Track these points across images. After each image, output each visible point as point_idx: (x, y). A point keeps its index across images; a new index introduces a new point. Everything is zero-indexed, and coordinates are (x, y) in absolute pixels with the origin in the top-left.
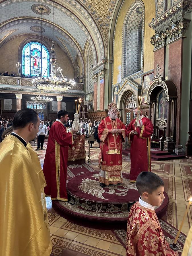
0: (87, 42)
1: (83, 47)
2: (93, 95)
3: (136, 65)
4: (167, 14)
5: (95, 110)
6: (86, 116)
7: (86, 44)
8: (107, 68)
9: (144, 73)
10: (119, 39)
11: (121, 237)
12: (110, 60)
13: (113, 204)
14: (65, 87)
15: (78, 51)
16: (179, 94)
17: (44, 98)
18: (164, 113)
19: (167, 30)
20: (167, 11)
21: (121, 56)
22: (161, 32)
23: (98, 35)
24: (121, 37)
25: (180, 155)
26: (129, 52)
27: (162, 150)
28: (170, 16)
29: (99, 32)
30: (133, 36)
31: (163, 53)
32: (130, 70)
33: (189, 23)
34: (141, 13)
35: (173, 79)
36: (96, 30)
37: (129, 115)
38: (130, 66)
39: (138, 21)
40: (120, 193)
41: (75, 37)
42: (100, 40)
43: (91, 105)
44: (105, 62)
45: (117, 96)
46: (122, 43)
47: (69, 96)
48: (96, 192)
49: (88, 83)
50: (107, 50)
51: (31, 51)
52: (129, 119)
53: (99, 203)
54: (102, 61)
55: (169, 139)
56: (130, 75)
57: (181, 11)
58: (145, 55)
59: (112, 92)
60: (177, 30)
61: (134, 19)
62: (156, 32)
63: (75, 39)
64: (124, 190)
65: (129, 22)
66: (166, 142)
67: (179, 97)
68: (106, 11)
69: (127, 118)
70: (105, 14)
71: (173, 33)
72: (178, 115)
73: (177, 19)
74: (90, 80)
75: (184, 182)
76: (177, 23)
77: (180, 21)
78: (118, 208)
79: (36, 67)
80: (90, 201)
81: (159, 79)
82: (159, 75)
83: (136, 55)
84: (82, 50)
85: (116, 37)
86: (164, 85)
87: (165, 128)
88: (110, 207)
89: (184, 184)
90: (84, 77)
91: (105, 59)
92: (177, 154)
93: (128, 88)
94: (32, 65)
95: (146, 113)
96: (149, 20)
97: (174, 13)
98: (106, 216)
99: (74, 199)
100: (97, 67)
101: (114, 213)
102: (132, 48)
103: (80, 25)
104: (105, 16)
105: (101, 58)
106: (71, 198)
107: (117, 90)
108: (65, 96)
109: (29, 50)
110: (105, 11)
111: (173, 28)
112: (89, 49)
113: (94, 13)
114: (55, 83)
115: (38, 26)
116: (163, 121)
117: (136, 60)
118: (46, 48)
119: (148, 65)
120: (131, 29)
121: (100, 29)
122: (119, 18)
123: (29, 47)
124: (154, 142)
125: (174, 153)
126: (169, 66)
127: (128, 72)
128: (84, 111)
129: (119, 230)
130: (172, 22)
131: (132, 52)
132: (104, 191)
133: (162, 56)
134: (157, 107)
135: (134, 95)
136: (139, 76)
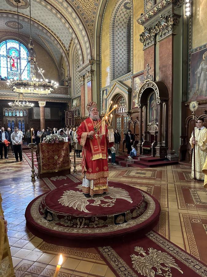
0: (72, 40)
1: (67, 46)
2: (80, 100)
3: (125, 65)
4: (157, 9)
5: (83, 116)
6: (73, 123)
7: (70, 43)
8: (94, 69)
10: (107, 37)
11: (105, 255)
12: (97, 61)
13: (97, 218)
14: (47, 90)
15: (61, 51)
16: (170, 96)
17: (24, 103)
18: (155, 117)
19: (157, 27)
20: (156, 5)
21: (109, 56)
22: (150, 29)
23: (84, 33)
24: (108, 35)
25: (173, 160)
26: (117, 51)
27: (154, 156)
28: (159, 11)
29: (84, 29)
30: (122, 34)
31: (153, 51)
32: (119, 72)
33: (179, 19)
34: (129, 9)
35: (164, 80)
36: (81, 27)
37: (119, 121)
38: (119, 67)
39: (126, 18)
40: (107, 204)
41: (58, 35)
42: (86, 39)
43: (79, 111)
44: (92, 62)
45: (106, 100)
46: (110, 41)
47: (53, 101)
48: (78, 204)
49: (74, 86)
50: (94, 50)
51: (8, 51)
52: (119, 125)
53: (80, 218)
54: (88, 62)
55: (161, 144)
56: (119, 77)
57: (171, 6)
58: (134, 54)
59: (100, 96)
60: (167, 26)
61: (122, 15)
62: (145, 29)
63: (58, 37)
64: (111, 201)
65: (117, 19)
66: (158, 147)
67: (170, 99)
68: (92, 6)
69: (118, 124)
70: (90, 9)
71: (163, 29)
72: (170, 118)
73: (166, 15)
74: (76, 83)
75: (177, 189)
76: (167, 18)
77: (169, 16)
78: (103, 222)
79: (13, 69)
80: (70, 216)
81: (150, 80)
82: (149, 76)
83: (125, 56)
84: (66, 50)
85: (103, 35)
86: (155, 86)
87: (156, 133)
88: (94, 221)
89: (177, 191)
90: (70, 79)
91: (92, 59)
92: (170, 159)
93: (117, 91)
94: (9, 66)
95: (137, 117)
96: (138, 16)
97: (164, 7)
98: (89, 231)
99: (51, 214)
100: (84, 68)
101: (98, 227)
102: (121, 47)
103: (63, 20)
104: (91, 12)
105: (87, 58)
106: (49, 214)
107: (106, 94)
108: (48, 101)
109: (5, 49)
110: (90, 6)
111: (163, 24)
112: (75, 49)
113: (78, 7)
114: (35, 85)
115: (15, 22)
116: (155, 125)
117: (125, 61)
118: (25, 47)
119: (138, 65)
120: (119, 27)
121: (85, 26)
122: (106, 14)
123: (5, 46)
124: (145, 148)
125: (167, 159)
126: (160, 66)
127: (117, 74)
128: (71, 118)
129: (104, 247)
130: (161, 17)
131: (121, 52)
132: (88, 203)
133: (152, 55)
134: (148, 111)
135: (124, 98)
136: (129, 77)
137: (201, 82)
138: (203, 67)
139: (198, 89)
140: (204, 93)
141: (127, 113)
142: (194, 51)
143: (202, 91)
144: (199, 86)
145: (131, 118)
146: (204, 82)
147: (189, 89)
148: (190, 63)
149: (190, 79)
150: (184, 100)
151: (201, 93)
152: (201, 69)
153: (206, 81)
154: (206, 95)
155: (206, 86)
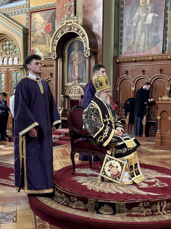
9: (31, 7)
53: (161, 201)
67: (100, 52)
81: (73, 21)
87: (82, 97)
99: (112, 205)
126: (84, 3)
134: (66, 65)
135: (11, 42)
136: (22, 11)
137: (138, 34)
138: (140, 15)
139: (134, 43)
141: (21, 67)
143: (139, 45)
144: (135, 38)
146: (142, 35)
147: (121, 41)
148: (122, 6)
149: (122, 28)
150: (116, 55)
151: (138, 47)
152: (138, 17)
153: (144, 33)
154: (144, 50)
155: (145, 39)
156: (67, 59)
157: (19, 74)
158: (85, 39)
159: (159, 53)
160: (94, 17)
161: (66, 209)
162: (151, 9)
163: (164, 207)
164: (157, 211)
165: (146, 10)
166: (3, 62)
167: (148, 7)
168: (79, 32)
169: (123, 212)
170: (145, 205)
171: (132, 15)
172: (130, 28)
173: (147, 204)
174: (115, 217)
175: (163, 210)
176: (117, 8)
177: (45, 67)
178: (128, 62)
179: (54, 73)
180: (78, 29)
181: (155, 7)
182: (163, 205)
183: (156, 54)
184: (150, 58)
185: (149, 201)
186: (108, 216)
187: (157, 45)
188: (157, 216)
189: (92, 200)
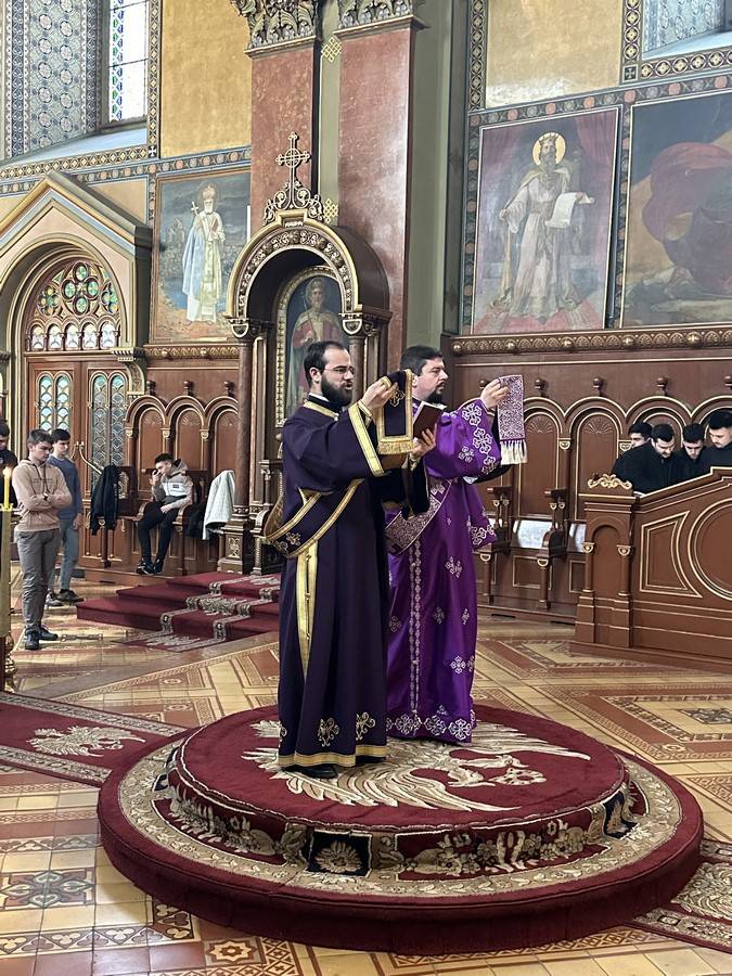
9: (164, 156)
31: (308, 74)
32: (45, 120)
37: (56, 395)
38: (45, 95)
52: (55, 415)
56: (48, 150)
69: (46, 412)
75: (559, 701)
81: (305, 212)
82: (302, 192)
83: (76, 39)
86: (334, 250)
89: (570, 708)
93: (55, 226)
95: (191, 385)
127: (36, 130)
131: (56, 14)
133: (299, 91)
134: (280, 359)
135: (93, 273)
136: (134, 169)
137: (526, 259)
138: (533, 198)
139: (511, 289)
140: (537, 305)
141: (126, 359)
142: (493, 118)
143: (526, 299)
144: (514, 274)
145: (153, 385)
146: (537, 263)
147: (470, 280)
148: (472, 166)
149: (472, 238)
150: (451, 327)
151: (524, 305)
152: (525, 202)
153: (545, 256)
154: (545, 315)
155: (549, 278)
156: (283, 339)
157: (118, 382)
158: (346, 274)
159: (594, 327)
160: (379, 199)
161: (215, 856)
162: (568, 176)
163: (518, 849)
164: (494, 862)
165: (553, 184)
166: (64, 339)
167: (559, 171)
168: (327, 250)
169: (390, 864)
170: (458, 845)
171: (506, 197)
172: (498, 237)
173: (464, 839)
174: (363, 880)
175: (513, 860)
176: (456, 171)
177: (207, 362)
178: (491, 352)
179: (241, 383)
180: (323, 240)
181: (581, 170)
182: (515, 844)
183: (582, 328)
184: (566, 343)
185: (470, 831)
186: (343, 879)
187: (589, 299)
188: (494, 879)
189: (295, 829)
